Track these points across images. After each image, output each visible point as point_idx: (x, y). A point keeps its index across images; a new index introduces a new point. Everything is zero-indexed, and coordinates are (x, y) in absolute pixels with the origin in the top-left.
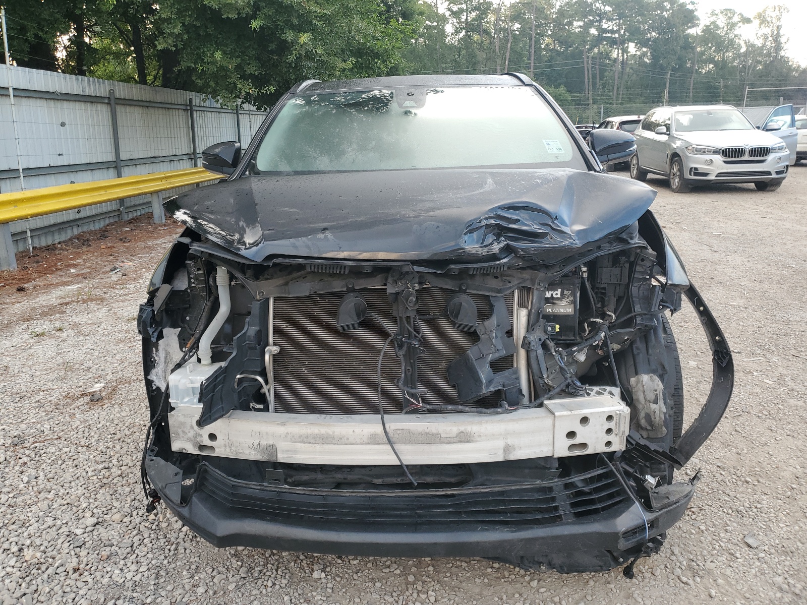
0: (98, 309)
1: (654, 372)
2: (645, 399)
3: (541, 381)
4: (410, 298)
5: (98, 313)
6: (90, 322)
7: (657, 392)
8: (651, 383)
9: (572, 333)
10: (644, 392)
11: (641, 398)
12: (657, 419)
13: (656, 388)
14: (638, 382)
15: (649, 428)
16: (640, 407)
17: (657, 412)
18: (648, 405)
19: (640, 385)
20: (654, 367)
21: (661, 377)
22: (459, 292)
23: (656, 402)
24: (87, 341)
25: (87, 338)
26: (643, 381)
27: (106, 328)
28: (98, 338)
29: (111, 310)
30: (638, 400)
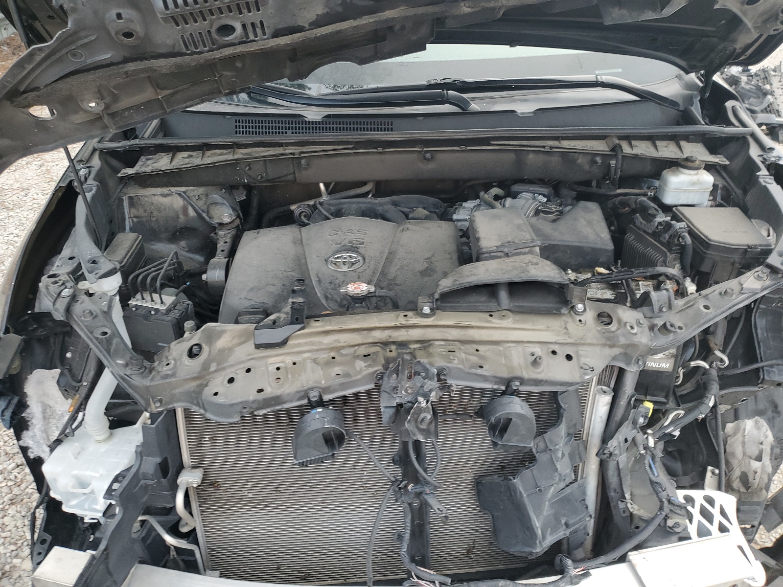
0: (27, 164)
1: (760, 413)
2: (744, 454)
3: (621, 505)
4: (422, 415)
5: (26, 170)
6: (16, 186)
7: (764, 447)
8: (755, 432)
9: (664, 394)
10: (743, 443)
11: (739, 451)
12: (757, 480)
13: (762, 439)
14: (736, 431)
15: (743, 490)
16: (735, 463)
17: (759, 471)
18: (747, 461)
19: (739, 436)
20: (761, 406)
21: (771, 423)
22: (504, 393)
23: (759, 458)
24: (11, 220)
25: (11, 213)
26: (744, 429)
27: (35, 197)
28: (25, 214)
29: (43, 165)
30: (733, 454)
